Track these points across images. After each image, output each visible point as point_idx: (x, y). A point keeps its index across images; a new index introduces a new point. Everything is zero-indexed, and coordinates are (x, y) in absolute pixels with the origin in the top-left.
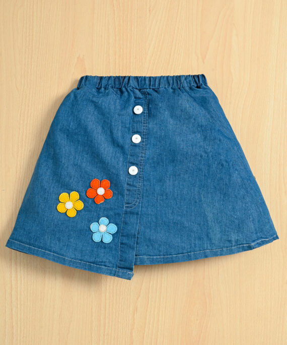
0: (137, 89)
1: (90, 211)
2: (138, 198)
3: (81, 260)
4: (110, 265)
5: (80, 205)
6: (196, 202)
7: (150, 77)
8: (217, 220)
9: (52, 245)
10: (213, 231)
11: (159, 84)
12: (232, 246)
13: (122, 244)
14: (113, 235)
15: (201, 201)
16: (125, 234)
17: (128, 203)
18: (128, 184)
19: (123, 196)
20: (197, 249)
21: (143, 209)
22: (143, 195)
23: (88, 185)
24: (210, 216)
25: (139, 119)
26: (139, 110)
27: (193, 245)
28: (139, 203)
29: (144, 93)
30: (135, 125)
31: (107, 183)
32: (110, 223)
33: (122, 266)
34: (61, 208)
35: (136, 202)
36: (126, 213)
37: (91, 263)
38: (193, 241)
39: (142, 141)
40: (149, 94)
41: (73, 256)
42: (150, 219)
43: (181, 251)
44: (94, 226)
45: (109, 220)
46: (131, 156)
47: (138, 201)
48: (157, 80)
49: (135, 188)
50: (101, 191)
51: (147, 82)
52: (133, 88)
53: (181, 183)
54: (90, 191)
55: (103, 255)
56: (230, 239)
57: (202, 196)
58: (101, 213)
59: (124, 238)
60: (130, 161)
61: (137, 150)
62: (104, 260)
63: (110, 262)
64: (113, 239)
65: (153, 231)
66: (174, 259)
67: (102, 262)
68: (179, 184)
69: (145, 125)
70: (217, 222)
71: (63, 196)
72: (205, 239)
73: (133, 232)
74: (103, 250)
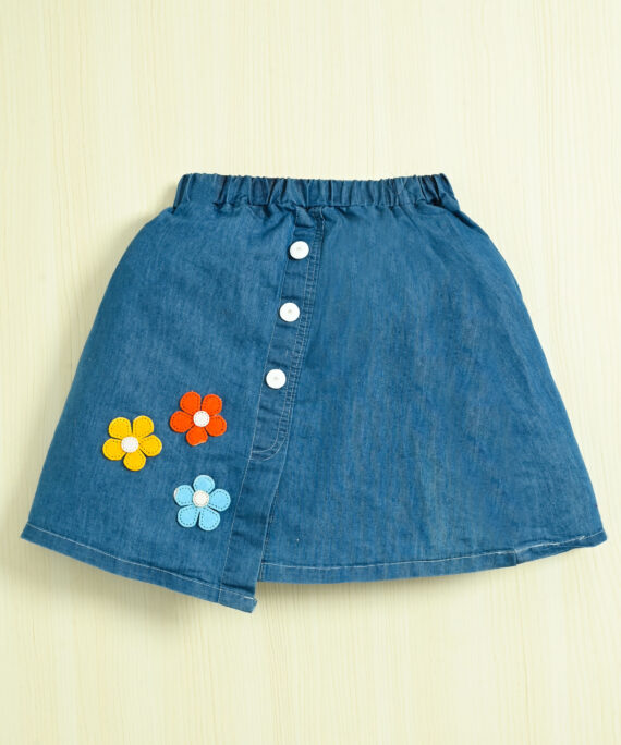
0: (302, 206)
1: (174, 460)
2: (281, 439)
3: (151, 564)
4: (208, 578)
5: (155, 447)
6: (402, 457)
7: (330, 181)
8: (444, 497)
9: (90, 530)
10: (433, 520)
11: (350, 197)
12: (470, 553)
13: (236, 533)
14: (222, 514)
15: (413, 454)
16: (243, 514)
17: (258, 448)
18: (262, 407)
19: (249, 431)
20: (397, 556)
21: (289, 463)
22: (292, 434)
23: (175, 403)
24: (431, 489)
25: (300, 269)
26: (300, 250)
27: (389, 548)
28: (283, 449)
29: (316, 217)
30: (289, 281)
31: (216, 401)
32: (216, 487)
33: (229, 581)
34: (111, 450)
35: (277, 446)
36: (253, 468)
37: (171, 570)
38: (389, 538)
39: (301, 318)
40: (325, 218)
41: (134, 555)
42: (302, 484)
43: (361, 558)
44: (181, 493)
45: (216, 482)
46: (275, 347)
47: (281, 444)
48: (345, 189)
49: (276, 417)
50: (202, 419)
51: (324, 192)
52: (293, 204)
53: (374, 414)
54: (178, 417)
55: (196, 555)
56: (467, 536)
57: (417, 444)
58: (199, 466)
59: (241, 522)
60: (272, 359)
61: (289, 335)
62: (198, 567)
63: (208, 573)
64: (221, 524)
65: (307, 511)
66: (346, 574)
67: (194, 571)
68: (370, 413)
69: (311, 283)
70: (444, 502)
71: (118, 425)
72: (416, 535)
73: (259, 509)
74: (197, 546)
